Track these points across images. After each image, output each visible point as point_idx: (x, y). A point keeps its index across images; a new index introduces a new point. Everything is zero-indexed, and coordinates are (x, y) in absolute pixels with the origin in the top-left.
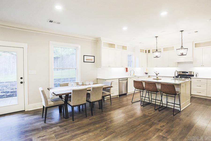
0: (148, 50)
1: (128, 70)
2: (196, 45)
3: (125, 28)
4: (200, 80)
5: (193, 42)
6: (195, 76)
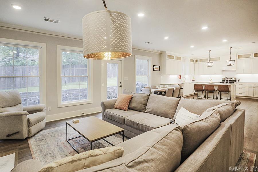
0: (196, 60)
1: (181, 77)
2: (239, 57)
3: (192, 47)
4: (242, 84)
5: (236, 54)
6: (237, 81)
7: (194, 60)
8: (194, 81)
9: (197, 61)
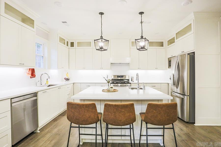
0: (71, 43)
1: (36, 73)
7: (67, 42)
8: (67, 79)
9: (72, 45)
